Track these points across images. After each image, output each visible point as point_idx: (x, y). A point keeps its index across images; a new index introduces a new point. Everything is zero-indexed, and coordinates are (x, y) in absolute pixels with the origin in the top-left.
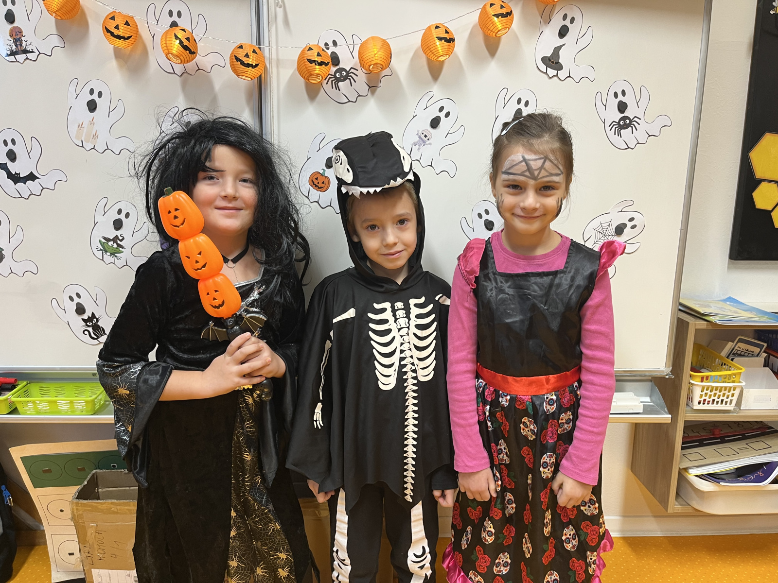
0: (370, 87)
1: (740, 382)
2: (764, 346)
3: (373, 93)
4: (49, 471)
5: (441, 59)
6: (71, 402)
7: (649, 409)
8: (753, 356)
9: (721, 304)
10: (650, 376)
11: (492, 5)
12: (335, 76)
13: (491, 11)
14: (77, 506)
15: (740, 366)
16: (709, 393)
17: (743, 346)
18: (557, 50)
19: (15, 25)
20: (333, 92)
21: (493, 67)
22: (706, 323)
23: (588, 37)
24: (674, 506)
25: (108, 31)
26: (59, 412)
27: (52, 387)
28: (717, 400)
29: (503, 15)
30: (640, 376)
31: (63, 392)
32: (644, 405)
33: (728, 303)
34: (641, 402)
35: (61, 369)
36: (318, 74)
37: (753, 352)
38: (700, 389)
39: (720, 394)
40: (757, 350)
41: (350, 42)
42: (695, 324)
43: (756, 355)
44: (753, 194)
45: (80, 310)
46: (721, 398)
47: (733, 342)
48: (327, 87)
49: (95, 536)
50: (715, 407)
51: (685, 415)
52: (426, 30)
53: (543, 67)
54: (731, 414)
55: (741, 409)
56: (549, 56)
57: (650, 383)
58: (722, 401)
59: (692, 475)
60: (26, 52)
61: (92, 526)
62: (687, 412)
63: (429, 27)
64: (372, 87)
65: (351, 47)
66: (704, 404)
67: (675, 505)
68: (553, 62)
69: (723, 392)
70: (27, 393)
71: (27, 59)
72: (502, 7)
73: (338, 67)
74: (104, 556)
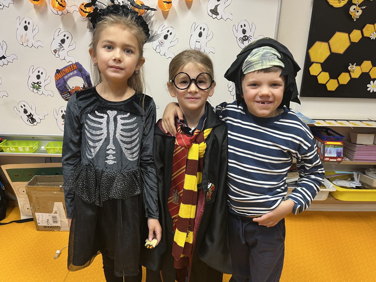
4: (17, 175)
5: (167, 10)
6: (24, 148)
14: (28, 188)
21: (190, 13)
23: (229, 1)
26: (19, 152)
27: (16, 142)
31: (21, 144)
44: (309, 69)
49: (36, 200)
53: (211, 14)
56: (213, 9)
61: (34, 196)
68: (215, 12)
70: (7, 144)
74: (40, 208)
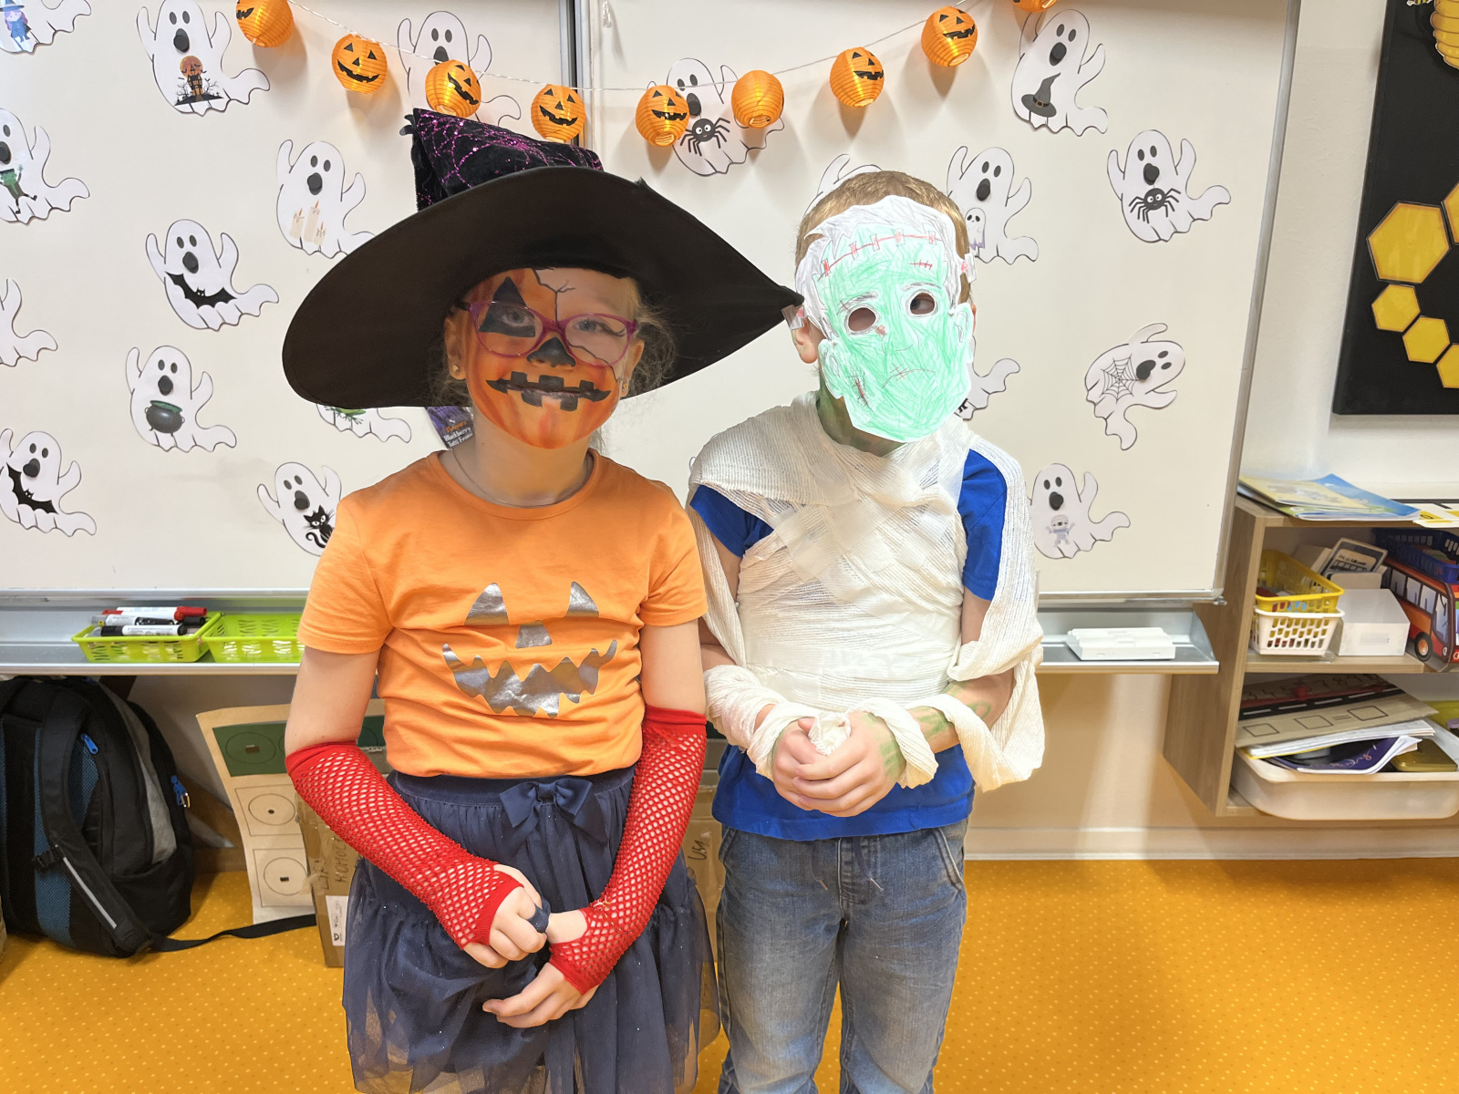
0: (749, 149)
1: (1336, 612)
2: (1382, 554)
3: (754, 158)
4: (256, 750)
5: (863, 104)
7: (1186, 654)
8: (1364, 570)
9: (1316, 488)
10: (1189, 601)
11: (943, 17)
12: (693, 132)
13: (944, 28)
15: (1339, 588)
16: (1286, 629)
17: (1348, 555)
18: (1047, 83)
19: (189, 53)
20: (689, 157)
21: (944, 113)
22: (1282, 517)
23: (1097, 61)
24: (1227, 807)
25: (343, 68)
26: (275, 658)
27: (258, 621)
28: (1297, 639)
29: (960, 35)
30: (1174, 601)
32: (1177, 648)
33: (1327, 485)
34: (1174, 643)
35: (275, 593)
36: (670, 133)
37: (1364, 564)
38: (1271, 623)
39: (1303, 630)
40: (1370, 561)
41: (718, 79)
42: (1265, 519)
43: (1369, 569)
44: (1373, 305)
45: (301, 502)
46: (1305, 637)
47: (1331, 547)
48: (682, 150)
49: (332, 845)
50: (1295, 651)
51: (1246, 664)
52: (838, 57)
53: (1024, 112)
54: (1321, 663)
55: (1340, 654)
56: (1034, 93)
57: (1189, 615)
58: (1307, 641)
59: (1255, 757)
60: (208, 97)
62: (1248, 659)
63: (843, 55)
64: (753, 149)
65: (720, 87)
66: (1276, 646)
67: (1227, 805)
68: (1040, 103)
69: (1308, 627)
70: (221, 630)
71: (210, 108)
72: (959, 21)
73: (698, 118)
74: (345, 875)
